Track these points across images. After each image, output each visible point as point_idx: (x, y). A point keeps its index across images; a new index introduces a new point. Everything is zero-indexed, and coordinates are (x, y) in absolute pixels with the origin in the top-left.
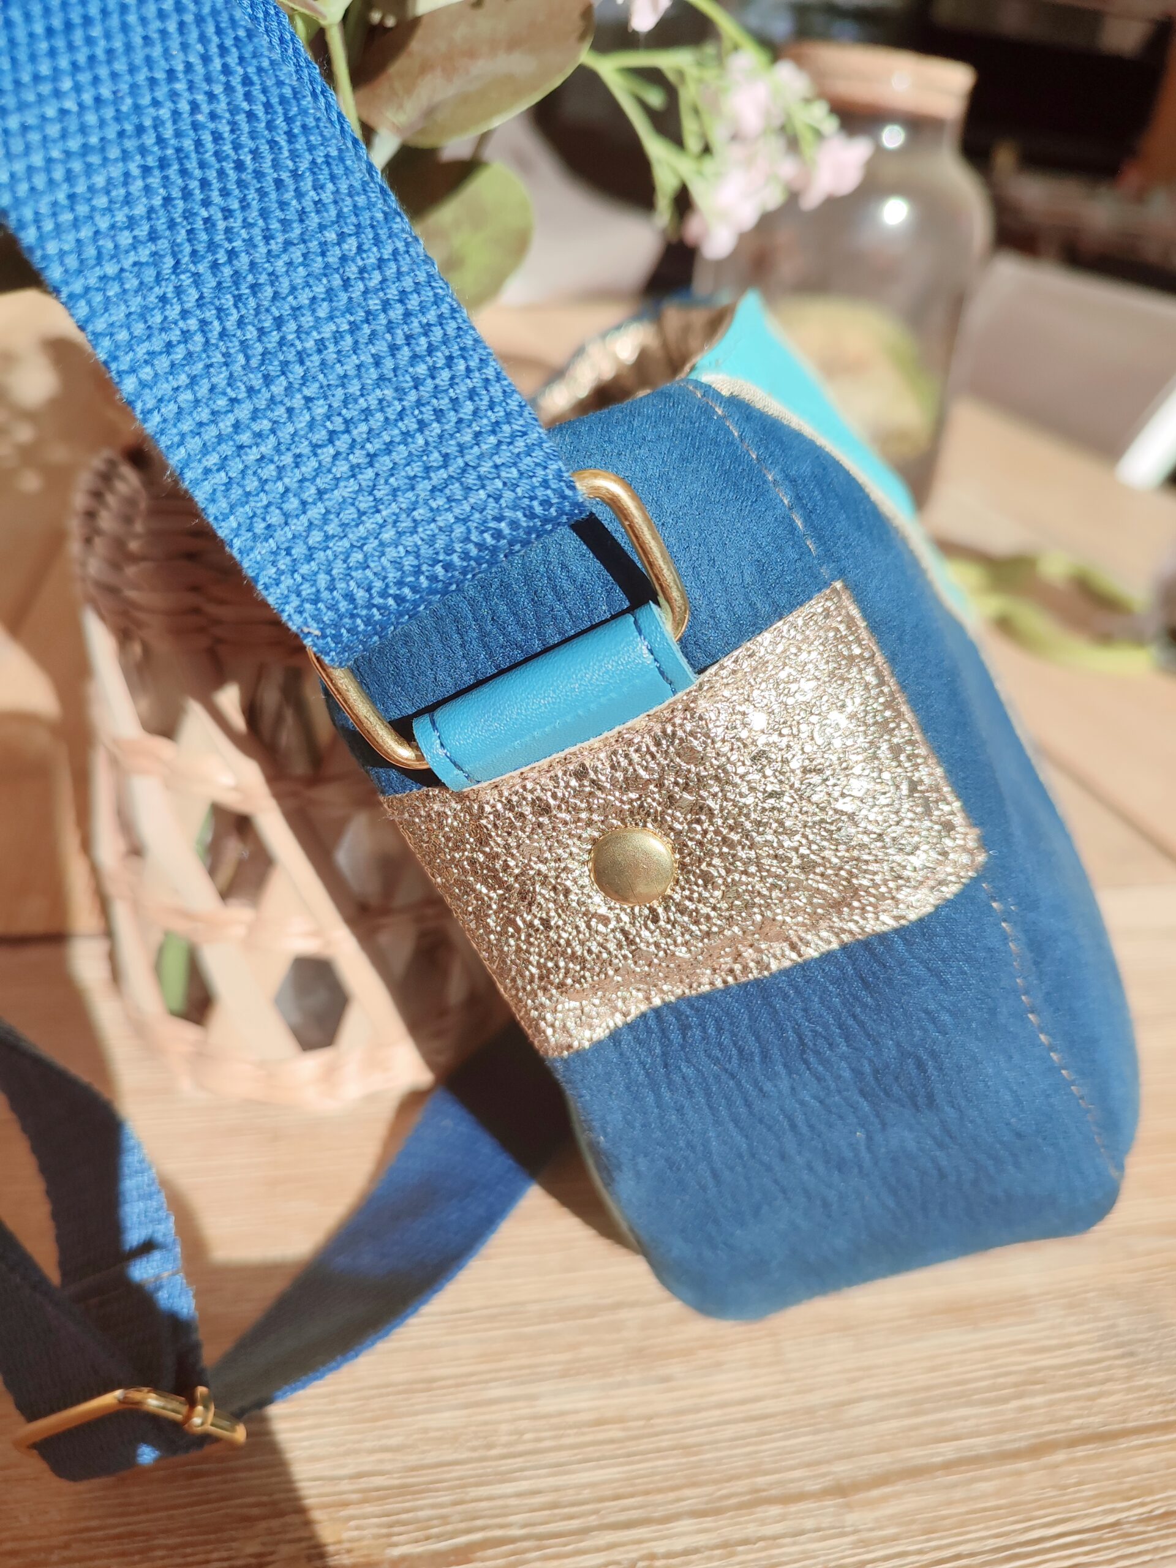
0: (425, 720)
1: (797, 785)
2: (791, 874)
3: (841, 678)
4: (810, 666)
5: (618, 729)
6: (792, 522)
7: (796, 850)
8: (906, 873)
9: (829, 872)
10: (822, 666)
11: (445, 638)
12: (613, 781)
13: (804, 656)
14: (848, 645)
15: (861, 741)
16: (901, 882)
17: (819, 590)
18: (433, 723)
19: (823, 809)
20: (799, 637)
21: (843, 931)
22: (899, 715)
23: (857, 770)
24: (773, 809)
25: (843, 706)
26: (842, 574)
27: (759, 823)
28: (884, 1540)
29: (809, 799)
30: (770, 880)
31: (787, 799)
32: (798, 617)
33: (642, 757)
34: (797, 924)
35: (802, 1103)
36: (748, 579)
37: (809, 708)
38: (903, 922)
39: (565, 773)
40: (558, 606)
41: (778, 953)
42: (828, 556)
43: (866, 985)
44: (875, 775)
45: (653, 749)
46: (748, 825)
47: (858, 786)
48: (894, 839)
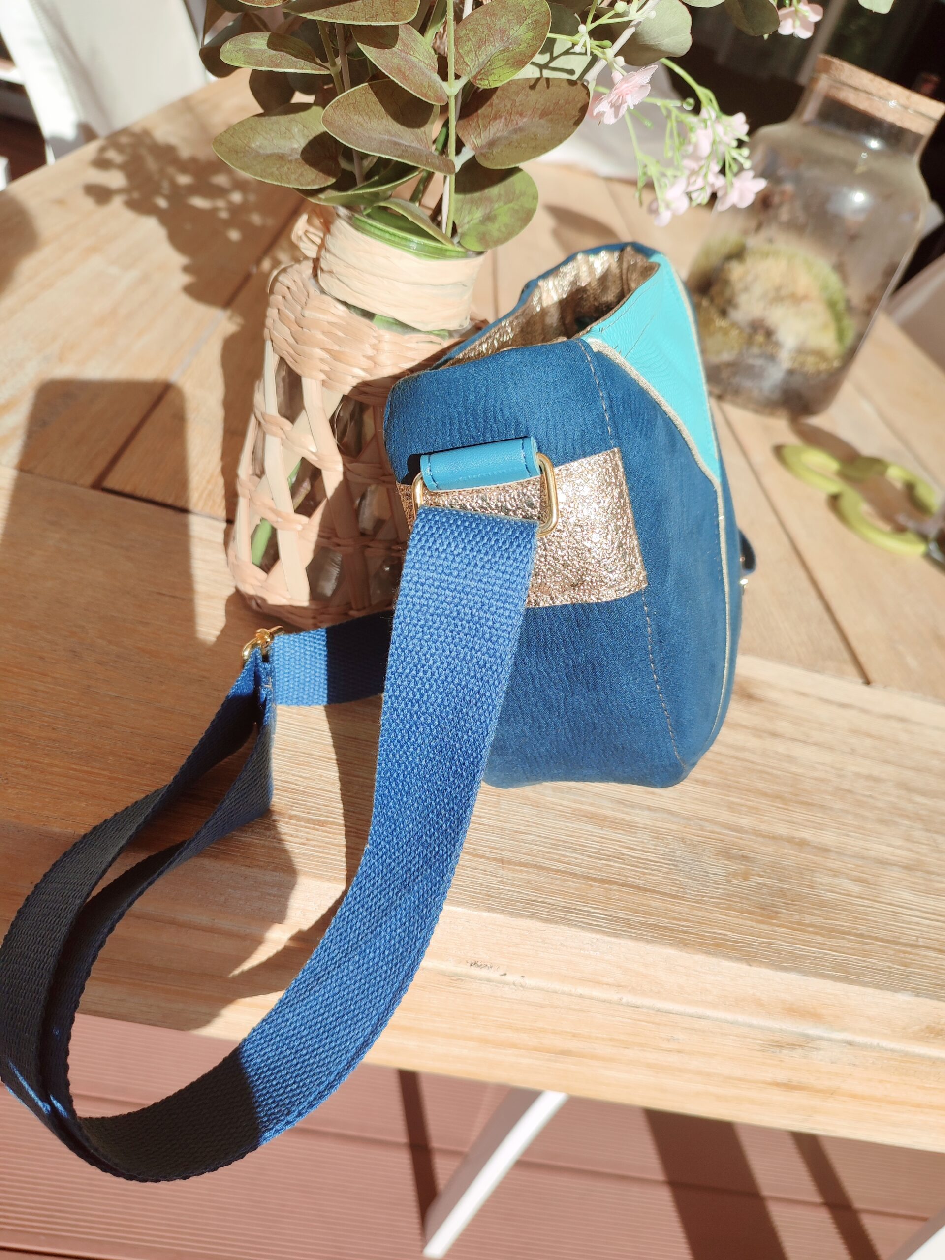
0: (427, 457)
1: (570, 529)
2: (557, 567)
3: (603, 490)
4: (591, 481)
5: (504, 484)
6: (604, 416)
7: (563, 557)
8: (606, 581)
9: (574, 570)
10: (596, 483)
11: (444, 424)
12: (496, 506)
13: (589, 476)
14: (610, 478)
15: (604, 520)
16: (603, 584)
17: (606, 450)
18: (429, 459)
19: (578, 543)
20: (590, 468)
21: (574, 597)
22: (625, 512)
23: (597, 531)
24: (557, 537)
25: (600, 502)
26: (620, 445)
27: (550, 541)
28: (513, 885)
29: (574, 537)
30: (548, 566)
31: (564, 534)
32: (593, 459)
33: (511, 498)
34: (555, 589)
35: (540, 672)
36: (576, 437)
37: (584, 498)
38: (600, 601)
39: (477, 496)
40: (495, 426)
41: (545, 599)
42: (617, 436)
43: (578, 625)
44: (604, 535)
45: (516, 497)
46: (546, 540)
47: (596, 537)
48: (605, 565)
